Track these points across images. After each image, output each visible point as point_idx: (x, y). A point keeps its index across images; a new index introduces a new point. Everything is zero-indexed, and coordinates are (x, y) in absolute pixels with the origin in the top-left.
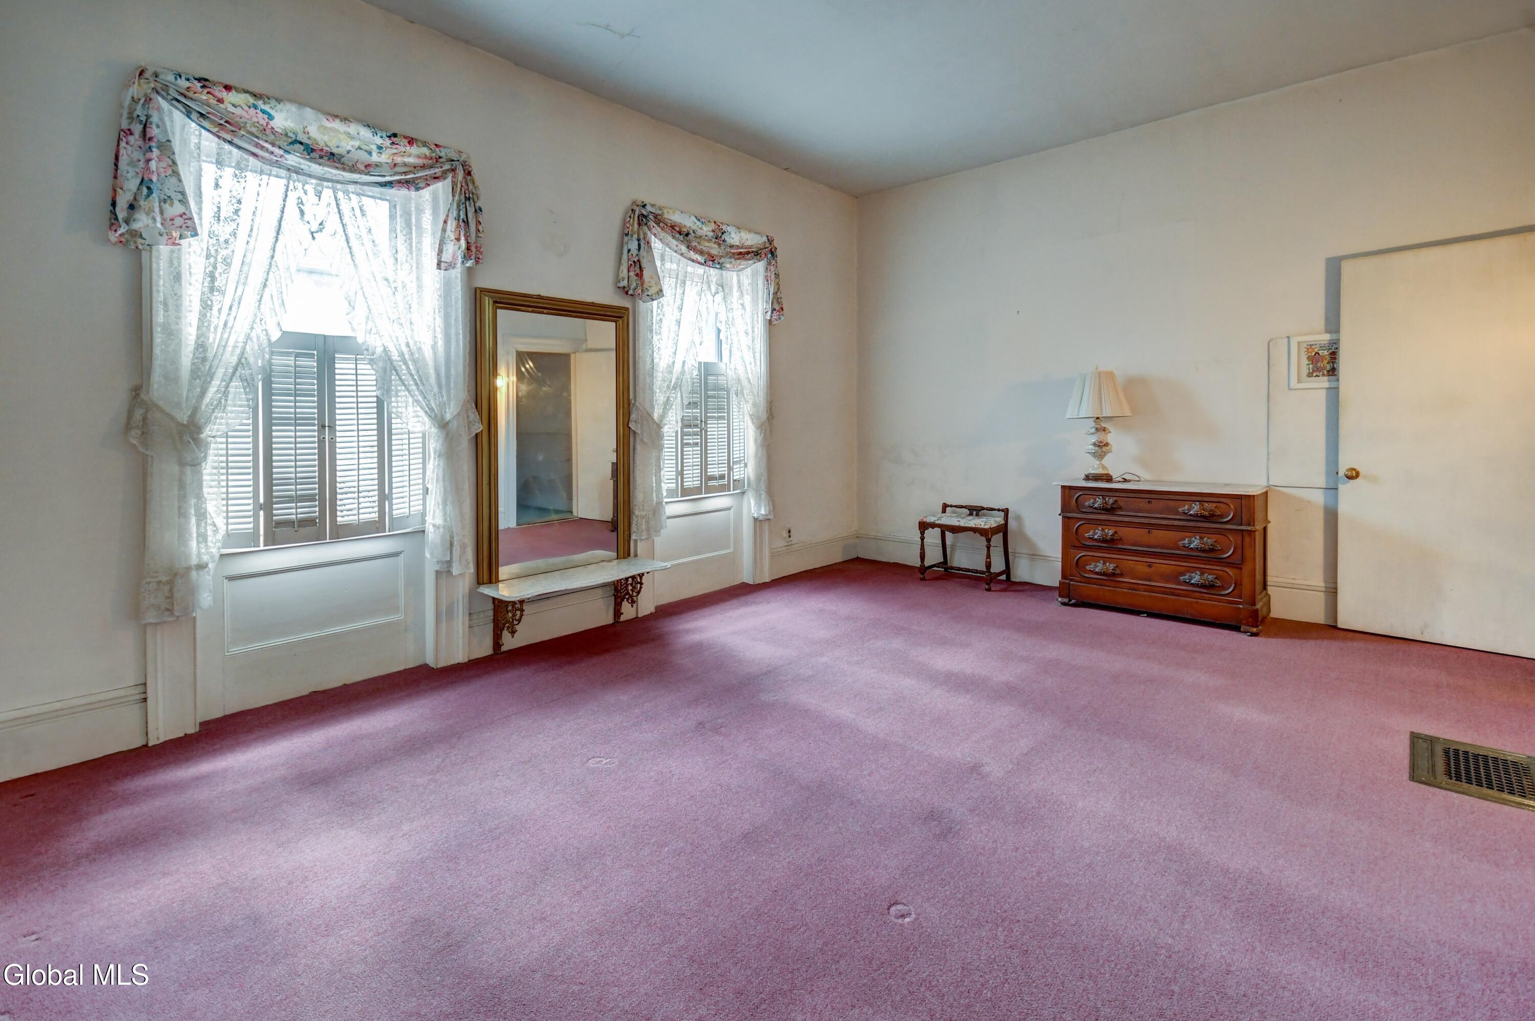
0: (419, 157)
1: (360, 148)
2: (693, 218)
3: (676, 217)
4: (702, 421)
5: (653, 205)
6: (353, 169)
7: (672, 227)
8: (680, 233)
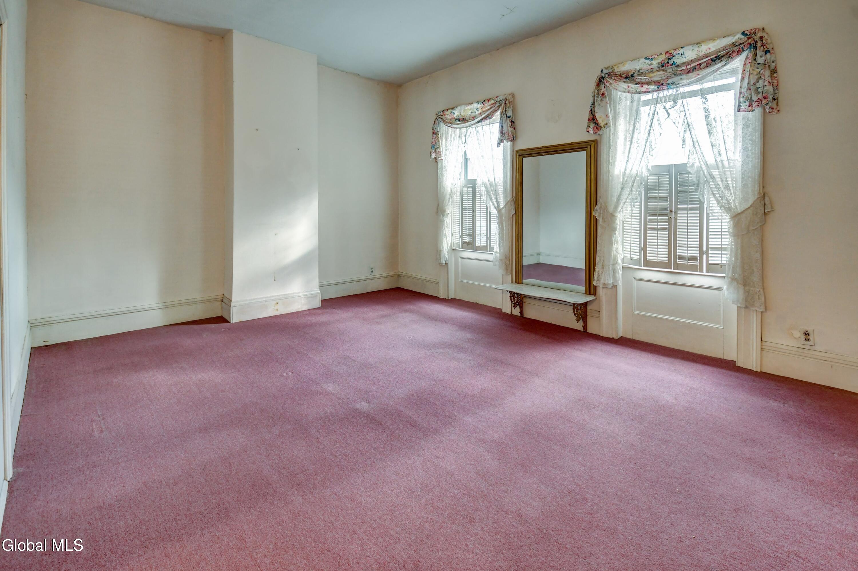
0: (489, 106)
1: (472, 112)
2: (643, 60)
3: (628, 67)
4: (671, 211)
5: (606, 68)
6: (470, 120)
7: (620, 75)
8: (626, 78)
